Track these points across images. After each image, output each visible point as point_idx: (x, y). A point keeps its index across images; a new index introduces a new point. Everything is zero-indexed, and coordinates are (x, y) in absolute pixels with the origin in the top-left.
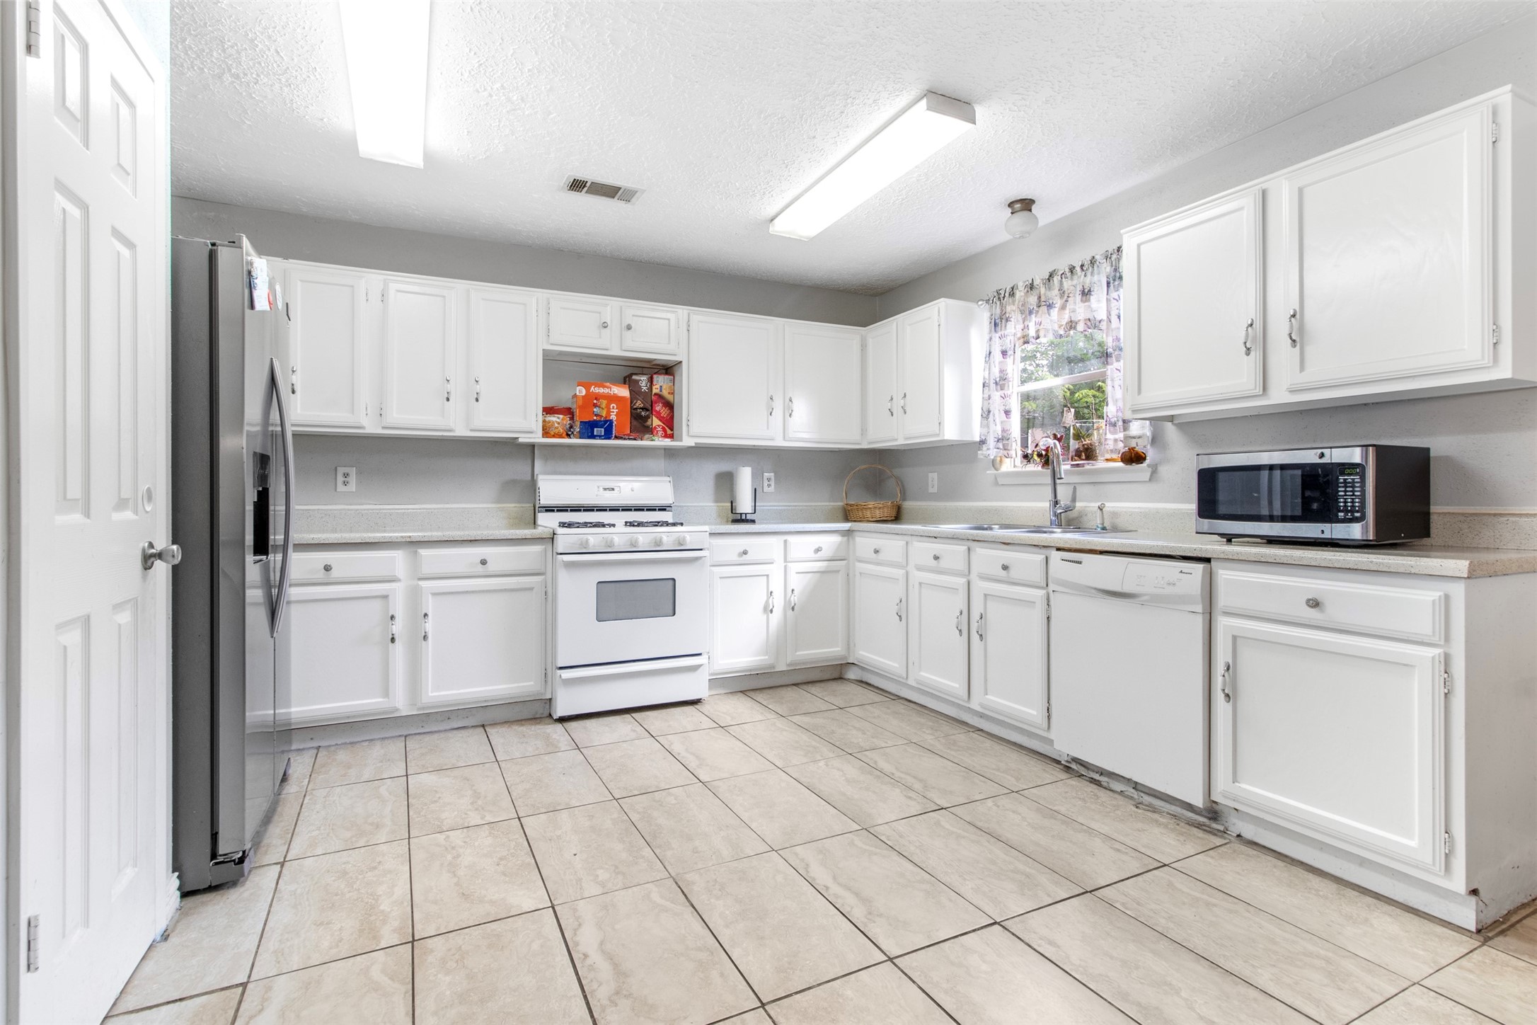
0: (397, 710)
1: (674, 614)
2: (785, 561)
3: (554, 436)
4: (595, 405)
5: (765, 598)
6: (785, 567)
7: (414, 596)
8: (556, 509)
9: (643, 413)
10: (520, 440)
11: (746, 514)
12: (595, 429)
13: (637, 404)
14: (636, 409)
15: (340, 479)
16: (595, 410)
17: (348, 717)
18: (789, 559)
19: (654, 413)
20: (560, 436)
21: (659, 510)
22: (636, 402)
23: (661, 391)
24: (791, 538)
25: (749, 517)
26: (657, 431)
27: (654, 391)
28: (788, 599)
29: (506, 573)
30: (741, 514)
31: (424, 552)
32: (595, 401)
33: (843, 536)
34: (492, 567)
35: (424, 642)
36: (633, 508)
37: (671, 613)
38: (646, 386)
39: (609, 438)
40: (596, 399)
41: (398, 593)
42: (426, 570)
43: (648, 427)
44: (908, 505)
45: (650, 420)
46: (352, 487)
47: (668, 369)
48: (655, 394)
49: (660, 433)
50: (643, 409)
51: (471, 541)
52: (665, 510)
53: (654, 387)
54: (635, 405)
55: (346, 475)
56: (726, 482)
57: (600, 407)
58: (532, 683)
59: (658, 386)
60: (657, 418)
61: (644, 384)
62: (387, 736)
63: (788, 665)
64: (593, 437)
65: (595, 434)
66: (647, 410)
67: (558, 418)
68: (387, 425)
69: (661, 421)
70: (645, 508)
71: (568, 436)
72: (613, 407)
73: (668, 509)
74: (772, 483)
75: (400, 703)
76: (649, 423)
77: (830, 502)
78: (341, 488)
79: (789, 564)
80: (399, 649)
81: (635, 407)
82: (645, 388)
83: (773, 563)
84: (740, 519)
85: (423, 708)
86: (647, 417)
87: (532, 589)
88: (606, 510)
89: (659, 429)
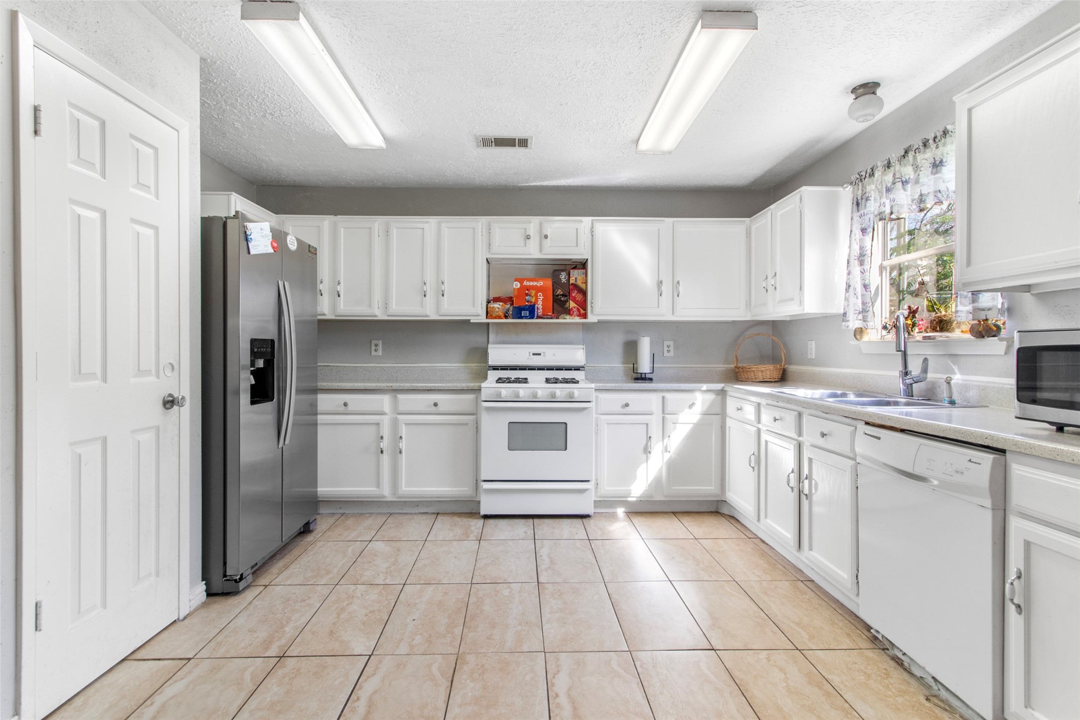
0: (384, 497)
1: (566, 449)
2: (663, 412)
3: (495, 318)
4: (527, 295)
5: (645, 442)
6: (663, 417)
7: (395, 424)
8: (500, 368)
9: (563, 299)
10: (471, 321)
11: (645, 373)
12: (523, 312)
13: (558, 292)
14: (558, 295)
15: (373, 348)
16: (527, 298)
17: (358, 498)
18: (666, 412)
19: (571, 298)
20: (500, 318)
21: (575, 370)
22: (558, 291)
23: (576, 281)
24: (668, 396)
25: (648, 376)
26: (573, 311)
27: (571, 282)
28: (665, 445)
29: (452, 412)
30: (641, 373)
31: (401, 397)
32: (527, 292)
33: (717, 395)
34: (442, 408)
35: (400, 455)
36: (551, 368)
37: (564, 447)
38: (565, 278)
39: (532, 317)
40: (527, 290)
41: (386, 421)
42: (402, 408)
43: (567, 308)
44: (792, 368)
45: (568, 304)
46: (380, 353)
47: (582, 265)
48: (572, 284)
49: (575, 313)
50: (562, 295)
51: (428, 390)
52: (579, 370)
53: (571, 279)
54: (556, 293)
55: (376, 345)
56: (631, 349)
57: (530, 296)
58: (467, 489)
59: (574, 278)
60: (573, 301)
61: (563, 277)
62: (382, 512)
63: (666, 496)
64: (521, 317)
65: (523, 315)
66: (566, 296)
67: (499, 305)
68: (390, 314)
69: (576, 304)
70: (564, 368)
71: (506, 317)
72: (540, 295)
73: (581, 369)
74: (671, 349)
75: (386, 492)
76: (567, 305)
77: (724, 364)
78: (373, 353)
79: (666, 415)
80: (386, 459)
81: (557, 294)
82: (564, 280)
83: (652, 414)
84: (641, 378)
85: (400, 497)
86: (567, 301)
87: (467, 424)
88: (535, 369)
89: (575, 310)
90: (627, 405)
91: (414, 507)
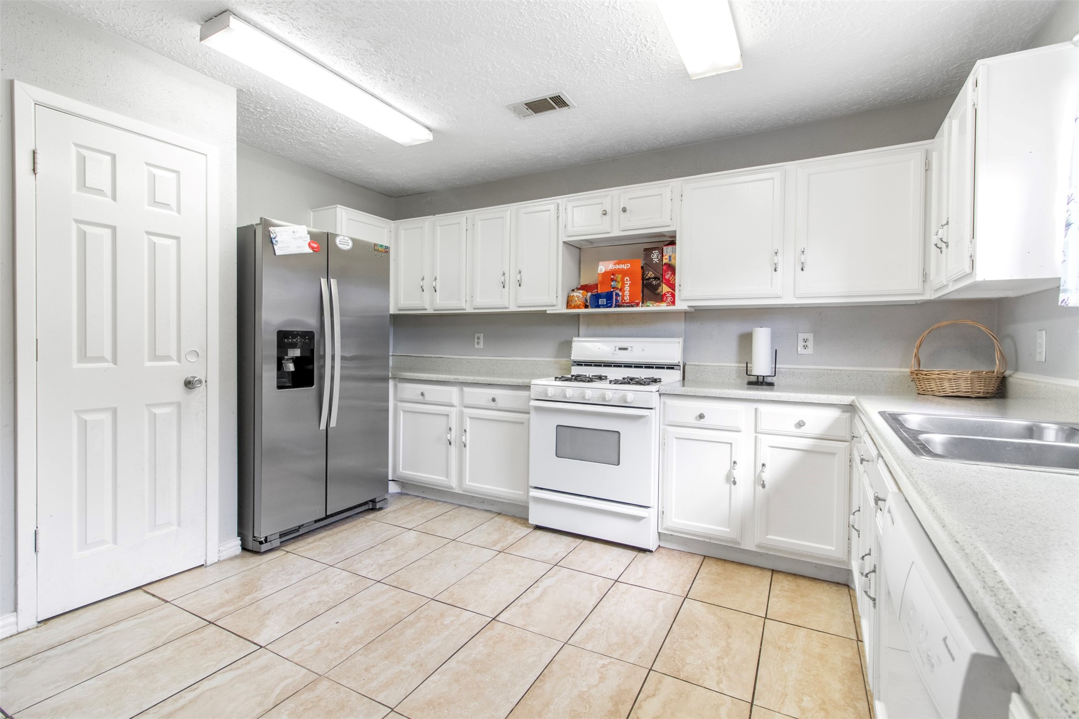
0: (452, 488)
1: (619, 464)
2: (756, 432)
3: (574, 308)
4: (612, 280)
5: (728, 468)
6: (756, 437)
7: (461, 415)
8: (583, 364)
9: (654, 283)
10: (548, 312)
11: (764, 377)
12: (600, 300)
13: (649, 275)
14: (649, 278)
15: (477, 340)
16: (612, 283)
17: (433, 485)
18: (759, 430)
19: (664, 281)
20: (578, 307)
21: (668, 368)
22: (648, 273)
23: (670, 260)
24: (762, 407)
25: (769, 380)
26: (667, 297)
27: (665, 261)
28: (757, 474)
29: (509, 409)
30: (758, 376)
31: (467, 390)
32: (612, 277)
33: (841, 411)
34: (500, 403)
35: (464, 448)
36: (633, 365)
37: (617, 464)
38: (657, 258)
39: (610, 307)
40: (613, 274)
41: (453, 412)
42: (468, 401)
43: (659, 294)
44: (1018, 379)
45: (660, 288)
46: (480, 345)
48: (665, 264)
49: (669, 299)
50: (655, 278)
51: (489, 384)
52: (673, 368)
53: (664, 258)
54: (647, 276)
55: (479, 338)
56: (746, 341)
57: (616, 281)
58: (522, 493)
59: (667, 257)
60: (667, 285)
61: (655, 256)
62: (454, 502)
63: (759, 546)
64: (598, 306)
65: (600, 304)
66: (659, 279)
67: (580, 293)
68: (477, 307)
69: (670, 288)
70: (655, 366)
71: (586, 307)
72: (627, 279)
73: (675, 367)
74: (810, 344)
75: (453, 483)
76: (659, 291)
78: (476, 346)
79: (758, 435)
80: (453, 449)
81: (647, 277)
82: (656, 260)
83: (740, 431)
84: (759, 383)
85: (466, 491)
86: (659, 285)
88: (621, 366)
89: (668, 295)
90: (701, 416)
91: (480, 503)
